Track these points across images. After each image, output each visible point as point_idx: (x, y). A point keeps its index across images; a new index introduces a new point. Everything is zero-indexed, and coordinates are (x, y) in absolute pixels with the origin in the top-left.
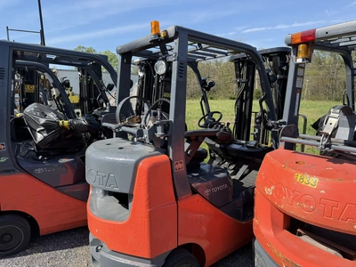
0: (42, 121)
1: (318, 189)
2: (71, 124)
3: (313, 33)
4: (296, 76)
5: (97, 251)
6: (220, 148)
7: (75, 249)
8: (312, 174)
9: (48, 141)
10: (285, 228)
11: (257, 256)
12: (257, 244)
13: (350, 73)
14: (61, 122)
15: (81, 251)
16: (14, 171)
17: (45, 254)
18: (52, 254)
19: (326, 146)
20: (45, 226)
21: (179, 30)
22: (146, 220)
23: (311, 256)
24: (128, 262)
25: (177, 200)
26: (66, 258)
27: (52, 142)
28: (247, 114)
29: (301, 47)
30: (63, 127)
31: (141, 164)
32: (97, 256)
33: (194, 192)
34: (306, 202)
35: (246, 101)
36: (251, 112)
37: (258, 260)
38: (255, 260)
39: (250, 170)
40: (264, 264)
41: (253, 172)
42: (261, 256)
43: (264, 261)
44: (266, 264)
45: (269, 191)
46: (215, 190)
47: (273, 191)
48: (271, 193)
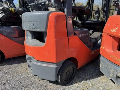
5: (30, 62)
6: (81, 23)
7: (21, 64)
9: (5, 17)
10: (117, 50)
14: (10, 9)
15: (23, 64)
18: (11, 66)
20: (7, 55)
22: (54, 44)
24: (45, 65)
25: (68, 37)
26: (17, 67)
27: (7, 18)
30: (11, 11)
31: (50, 15)
32: (30, 64)
33: (75, 34)
35: (91, 4)
36: (92, 10)
37: (102, 65)
38: (100, 65)
39: (93, 32)
40: (107, 66)
41: (95, 33)
42: (105, 63)
43: (107, 65)
44: (108, 66)
45: (114, 31)
46: (83, 35)
47: (117, 30)
48: (116, 31)
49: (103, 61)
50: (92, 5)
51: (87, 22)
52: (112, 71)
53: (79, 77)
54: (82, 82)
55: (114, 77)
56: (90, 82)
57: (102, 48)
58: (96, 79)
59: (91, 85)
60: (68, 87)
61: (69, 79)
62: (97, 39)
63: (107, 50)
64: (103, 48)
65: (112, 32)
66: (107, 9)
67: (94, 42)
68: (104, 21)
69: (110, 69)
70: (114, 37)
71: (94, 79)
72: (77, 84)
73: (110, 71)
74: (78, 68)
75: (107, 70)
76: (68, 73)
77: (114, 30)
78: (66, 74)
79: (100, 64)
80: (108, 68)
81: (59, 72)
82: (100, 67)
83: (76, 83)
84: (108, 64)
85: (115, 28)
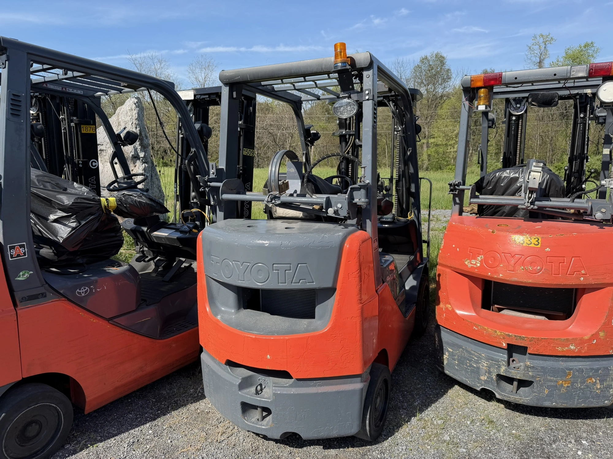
5: (257, 392)
11: (448, 349)
12: (445, 336)
14: (104, 200)
23: (528, 326)
30: (107, 210)
31: (347, 245)
34: (532, 263)
37: (451, 355)
38: (445, 357)
40: (466, 355)
42: (460, 347)
43: (467, 351)
44: (470, 353)
45: (473, 264)
47: (481, 261)
48: (479, 265)
49: (453, 345)
52: (484, 364)
53: (398, 410)
55: (492, 379)
56: (432, 415)
58: (441, 400)
60: (386, 444)
63: (459, 311)
64: (447, 309)
65: (470, 265)
69: (477, 362)
70: (472, 278)
72: (405, 429)
73: (478, 368)
75: (471, 366)
76: (378, 402)
77: (473, 262)
78: (375, 404)
79: (443, 354)
80: (470, 361)
82: (445, 362)
83: (399, 426)
84: (469, 349)
85: (475, 258)
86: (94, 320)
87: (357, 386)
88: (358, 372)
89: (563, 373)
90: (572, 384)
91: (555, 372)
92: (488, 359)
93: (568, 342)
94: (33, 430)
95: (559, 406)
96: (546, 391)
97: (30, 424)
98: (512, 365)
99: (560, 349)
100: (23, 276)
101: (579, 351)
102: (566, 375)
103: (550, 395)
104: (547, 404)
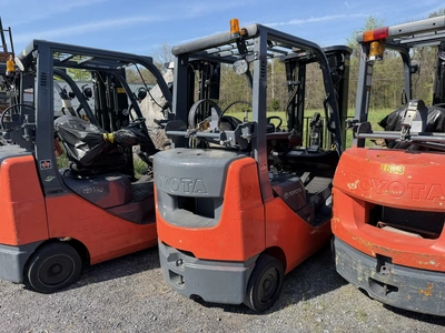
0: (83, 134)
1: (405, 175)
2: (116, 136)
3: (386, 32)
4: (366, 74)
8: (397, 163)
9: (92, 157)
10: (366, 223)
11: (338, 254)
12: (337, 243)
13: (408, 71)
14: (105, 135)
16: (62, 191)
17: (102, 283)
19: (406, 137)
20: (96, 252)
21: (261, 30)
23: (397, 241)
25: (263, 202)
26: (128, 284)
28: (300, 119)
29: (373, 45)
30: (108, 141)
31: (230, 167)
33: (276, 195)
34: (395, 188)
35: (298, 105)
36: (303, 118)
37: (340, 258)
38: (336, 259)
39: (311, 177)
40: (349, 259)
41: (315, 178)
42: (345, 252)
44: (351, 258)
45: (353, 186)
46: (292, 193)
47: (358, 185)
48: (356, 187)
49: (341, 250)
50: (301, 107)
51: (294, 153)
52: (360, 268)
53: (291, 293)
54: (300, 303)
55: (366, 281)
56: (317, 302)
57: (335, 220)
59: (320, 308)
61: (271, 297)
62: (322, 197)
63: (345, 225)
64: (337, 221)
65: (350, 188)
66: (337, 125)
67: (317, 202)
68: (335, 152)
69: (355, 266)
71: (326, 295)
72: (290, 308)
73: (356, 271)
74: (287, 271)
75: (352, 268)
76: (267, 284)
78: (264, 286)
79: (335, 257)
80: (351, 264)
81: (251, 281)
82: (337, 263)
84: (350, 255)
85: (353, 182)
86: (95, 208)
87: (241, 269)
88: (241, 259)
89: (425, 284)
90: (434, 294)
91: (416, 281)
92: (363, 264)
93: (428, 258)
94: (56, 269)
95: (422, 311)
96: (409, 297)
97: (55, 265)
98: (382, 271)
99: (420, 263)
100: (49, 179)
101: (439, 267)
102: (427, 286)
103: (412, 301)
104: (410, 308)
